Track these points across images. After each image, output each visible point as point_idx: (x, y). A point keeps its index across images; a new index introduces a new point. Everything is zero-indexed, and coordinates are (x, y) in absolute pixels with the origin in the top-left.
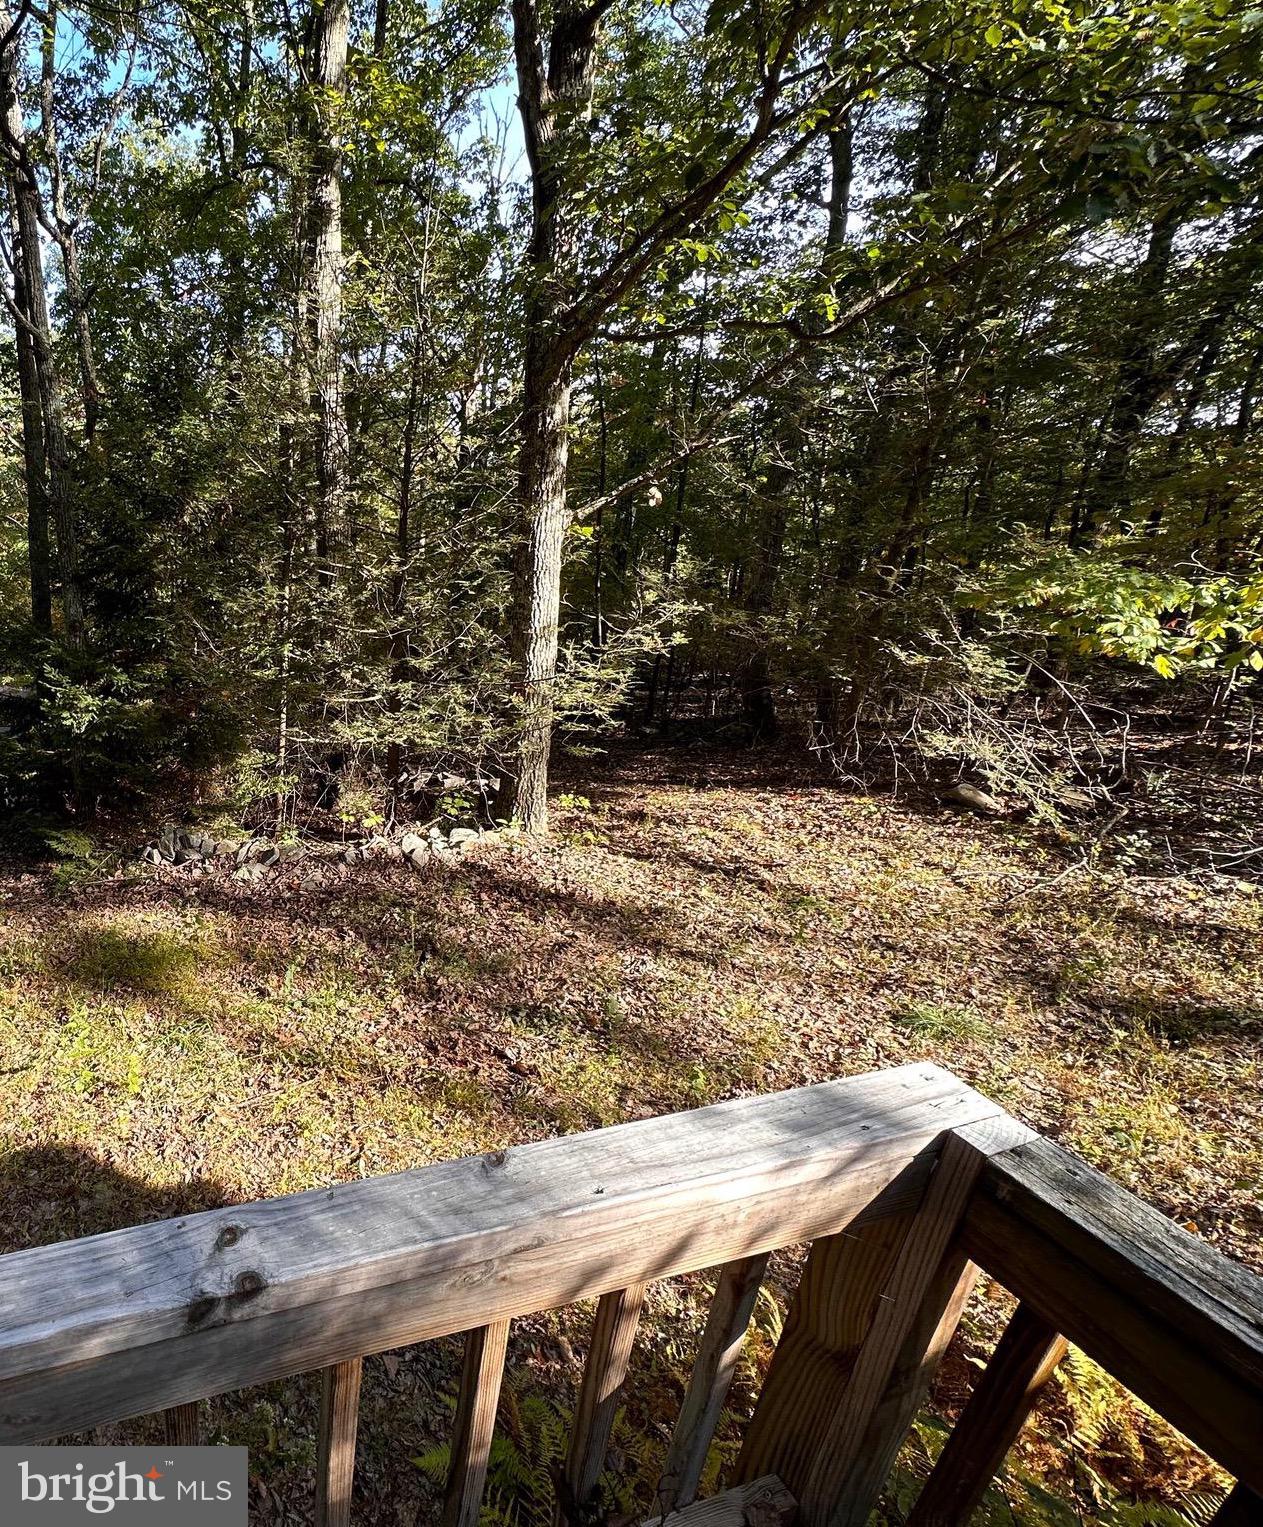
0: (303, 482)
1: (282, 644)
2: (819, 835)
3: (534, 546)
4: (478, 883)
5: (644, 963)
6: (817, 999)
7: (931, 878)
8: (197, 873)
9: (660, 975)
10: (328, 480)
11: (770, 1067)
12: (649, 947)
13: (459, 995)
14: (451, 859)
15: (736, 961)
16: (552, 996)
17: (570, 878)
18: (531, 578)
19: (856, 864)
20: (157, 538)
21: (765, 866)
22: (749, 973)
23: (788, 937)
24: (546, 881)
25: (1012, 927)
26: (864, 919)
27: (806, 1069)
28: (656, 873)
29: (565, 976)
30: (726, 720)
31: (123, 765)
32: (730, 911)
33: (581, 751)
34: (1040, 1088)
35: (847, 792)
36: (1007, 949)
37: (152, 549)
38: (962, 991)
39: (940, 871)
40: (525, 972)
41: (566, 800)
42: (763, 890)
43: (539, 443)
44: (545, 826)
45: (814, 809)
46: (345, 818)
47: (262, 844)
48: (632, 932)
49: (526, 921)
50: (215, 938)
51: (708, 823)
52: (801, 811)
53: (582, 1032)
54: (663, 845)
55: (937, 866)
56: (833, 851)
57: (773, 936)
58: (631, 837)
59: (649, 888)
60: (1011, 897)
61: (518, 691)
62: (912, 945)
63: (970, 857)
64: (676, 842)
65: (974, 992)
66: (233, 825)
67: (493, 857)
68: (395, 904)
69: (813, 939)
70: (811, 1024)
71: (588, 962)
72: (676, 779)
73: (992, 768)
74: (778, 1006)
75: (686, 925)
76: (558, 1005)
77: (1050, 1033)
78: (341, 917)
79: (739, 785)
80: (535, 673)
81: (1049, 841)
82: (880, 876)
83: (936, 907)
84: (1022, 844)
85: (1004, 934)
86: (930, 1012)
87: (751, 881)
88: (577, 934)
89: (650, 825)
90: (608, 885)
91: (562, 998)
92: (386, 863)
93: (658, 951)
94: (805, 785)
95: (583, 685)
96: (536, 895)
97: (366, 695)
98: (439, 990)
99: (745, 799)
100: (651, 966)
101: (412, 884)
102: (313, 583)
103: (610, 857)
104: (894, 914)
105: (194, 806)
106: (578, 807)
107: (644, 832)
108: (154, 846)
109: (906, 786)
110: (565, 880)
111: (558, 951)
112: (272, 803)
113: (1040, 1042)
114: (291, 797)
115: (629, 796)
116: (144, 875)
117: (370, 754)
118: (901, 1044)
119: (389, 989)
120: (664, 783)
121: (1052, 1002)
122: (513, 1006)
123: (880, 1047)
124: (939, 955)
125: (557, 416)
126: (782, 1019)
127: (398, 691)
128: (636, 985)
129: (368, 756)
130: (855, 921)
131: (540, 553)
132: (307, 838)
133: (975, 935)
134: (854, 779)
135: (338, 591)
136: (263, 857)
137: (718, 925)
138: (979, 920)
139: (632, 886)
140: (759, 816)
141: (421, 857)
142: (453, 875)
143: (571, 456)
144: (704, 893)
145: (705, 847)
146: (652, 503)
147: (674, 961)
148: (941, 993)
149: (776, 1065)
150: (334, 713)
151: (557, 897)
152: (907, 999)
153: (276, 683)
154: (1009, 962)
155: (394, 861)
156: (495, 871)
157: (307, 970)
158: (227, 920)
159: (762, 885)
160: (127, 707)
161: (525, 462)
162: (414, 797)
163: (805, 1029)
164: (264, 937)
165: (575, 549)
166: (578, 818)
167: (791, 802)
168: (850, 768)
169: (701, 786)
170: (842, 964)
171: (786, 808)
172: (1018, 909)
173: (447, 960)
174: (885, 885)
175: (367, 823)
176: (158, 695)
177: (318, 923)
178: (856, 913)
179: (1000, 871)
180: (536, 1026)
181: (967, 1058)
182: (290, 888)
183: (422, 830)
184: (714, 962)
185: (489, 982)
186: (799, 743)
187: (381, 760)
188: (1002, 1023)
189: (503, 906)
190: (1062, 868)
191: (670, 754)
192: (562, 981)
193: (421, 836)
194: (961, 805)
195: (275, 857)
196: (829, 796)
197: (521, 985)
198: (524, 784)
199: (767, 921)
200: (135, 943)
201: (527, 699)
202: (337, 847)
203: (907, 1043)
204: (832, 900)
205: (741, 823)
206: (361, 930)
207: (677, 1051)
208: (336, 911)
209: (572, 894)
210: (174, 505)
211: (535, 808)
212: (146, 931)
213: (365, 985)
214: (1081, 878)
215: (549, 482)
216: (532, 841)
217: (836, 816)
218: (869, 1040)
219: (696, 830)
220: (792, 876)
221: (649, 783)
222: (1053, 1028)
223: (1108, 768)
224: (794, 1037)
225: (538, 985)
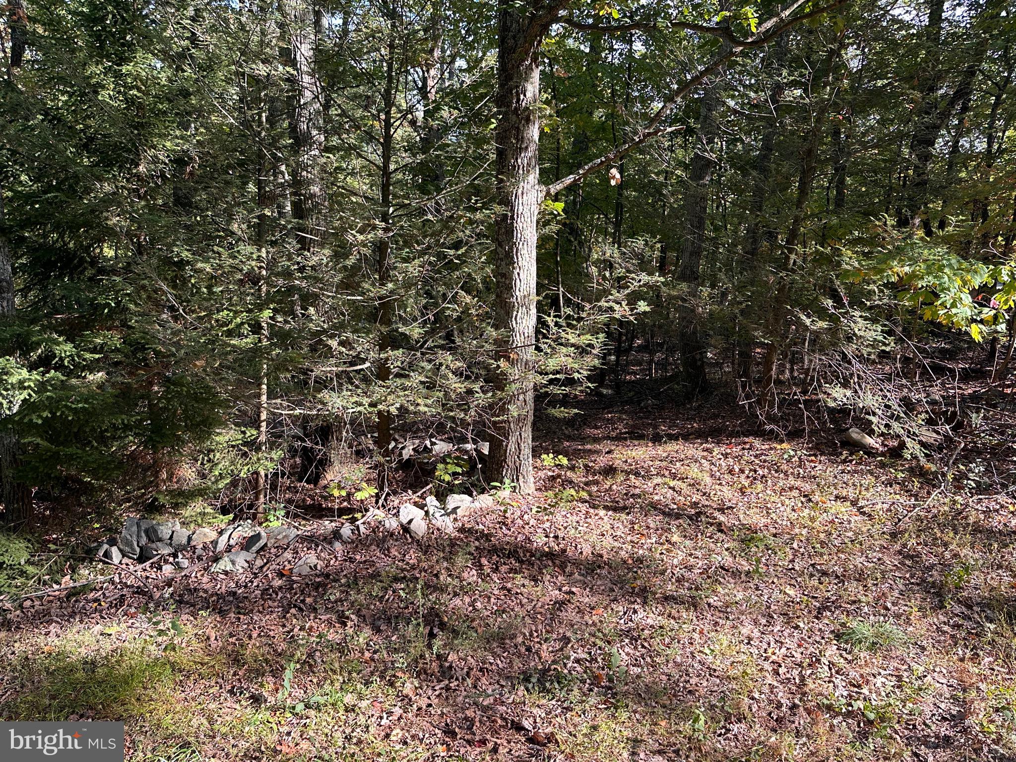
0: (275, 140)
1: (261, 310)
2: (755, 479)
3: (512, 218)
4: (477, 548)
5: (635, 612)
6: (779, 628)
7: (843, 509)
8: (168, 569)
9: (650, 621)
10: (301, 141)
11: (753, 698)
12: (638, 595)
13: (470, 669)
14: (448, 525)
15: (711, 601)
16: (560, 656)
17: (561, 535)
18: (511, 248)
19: (787, 502)
20: (108, 188)
21: (719, 510)
22: (724, 610)
23: (748, 573)
24: (539, 540)
25: (904, 546)
26: (802, 550)
27: (781, 694)
28: (633, 523)
29: (568, 634)
30: (665, 380)
31: (69, 451)
32: (699, 554)
33: (559, 412)
34: (944, 681)
35: (770, 440)
36: (904, 564)
37: (102, 200)
38: (880, 605)
39: (849, 503)
40: (531, 635)
41: (548, 459)
42: (721, 531)
43: (514, 118)
44: (532, 485)
45: (748, 456)
46: (336, 493)
47: (245, 530)
48: (620, 582)
49: (527, 582)
50: (195, 644)
51: (667, 473)
52: (739, 458)
53: (591, 690)
54: (633, 496)
55: (845, 499)
56: (769, 492)
57: (736, 574)
58: (606, 490)
59: (629, 538)
60: (900, 520)
61: (504, 357)
62: (839, 571)
63: (867, 489)
64: (644, 493)
65: (889, 605)
66: (209, 510)
67: (489, 521)
68: (396, 579)
69: (767, 574)
70: (777, 651)
71: (587, 618)
72: (635, 435)
73: (874, 414)
74: (750, 639)
75: (665, 571)
76: (565, 665)
77: (944, 633)
78: (341, 600)
79: (687, 437)
80: (519, 340)
81: (917, 472)
82: (807, 511)
83: (850, 534)
84: (900, 475)
85: (900, 552)
86: (863, 628)
87: (712, 524)
88: (574, 589)
89: (621, 478)
90: (593, 538)
91: (568, 658)
92: (385, 537)
93: (646, 598)
94: (737, 435)
95: (564, 350)
96: (532, 555)
97: (352, 364)
98: (451, 667)
99: (692, 450)
100: (641, 614)
101: (412, 557)
102: (292, 245)
103: (592, 511)
104: (822, 543)
105: (159, 492)
106: (557, 466)
107: (617, 484)
108: (112, 542)
109: (813, 433)
110: (556, 537)
111: (559, 609)
112: (253, 482)
113: (939, 642)
114: (276, 475)
115: (598, 452)
116: (101, 578)
117: (360, 424)
118: (846, 659)
119: (400, 674)
120: (625, 439)
121: (942, 607)
122: (524, 673)
123: (831, 665)
124: (860, 577)
125: (529, 94)
126: (754, 651)
127: (387, 359)
128: (632, 636)
129: (358, 426)
130: (795, 552)
131: (519, 224)
132: (296, 516)
133: (880, 555)
134: (775, 428)
135: (321, 256)
136: (248, 544)
137: (690, 568)
138: (881, 542)
139: (614, 537)
140: (706, 464)
141: (419, 526)
142: (453, 542)
143: (542, 134)
144: (675, 538)
145: (668, 495)
146: (613, 183)
147: (660, 607)
148: (866, 609)
149: (756, 695)
150: (322, 384)
151: (551, 555)
152: (843, 618)
153: (256, 352)
154: (908, 576)
155: (392, 534)
156: (491, 535)
157: (308, 666)
158: (208, 622)
159: (720, 528)
160: (74, 381)
161: (502, 136)
162: (406, 465)
163: (774, 657)
164: (255, 635)
165: (546, 223)
166: (559, 476)
167: (729, 451)
168: (771, 419)
169: (657, 439)
170: (791, 592)
171: (726, 456)
172: (906, 530)
173: (455, 633)
174: (813, 519)
175: (359, 496)
176: (112, 366)
177: (315, 610)
178: (795, 546)
179: (889, 499)
180: (549, 691)
181: (895, 664)
182: (280, 575)
183: (415, 498)
184: (694, 604)
185: (498, 651)
186: (730, 399)
187: (372, 428)
188: (911, 629)
189: (504, 568)
190: (929, 493)
191: (625, 412)
192: (566, 640)
193: (416, 504)
194: (855, 446)
195: (262, 543)
196: (757, 443)
197: (529, 649)
198: (512, 447)
199: (728, 561)
200: (93, 663)
201: (513, 363)
202: (328, 525)
203: (850, 657)
204: (775, 535)
205: (694, 472)
206: (364, 612)
207: (675, 696)
208: (335, 594)
209: (564, 551)
210: (129, 151)
211: (523, 470)
212: (107, 646)
213: (372, 673)
214: (942, 501)
215: (524, 159)
216: (522, 501)
217: (765, 461)
218: (823, 660)
219: (658, 480)
220: (741, 517)
221: (613, 439)
222: (946, 628)
223: (947, 411)
224: (767, 666)
225: (545, 647)
